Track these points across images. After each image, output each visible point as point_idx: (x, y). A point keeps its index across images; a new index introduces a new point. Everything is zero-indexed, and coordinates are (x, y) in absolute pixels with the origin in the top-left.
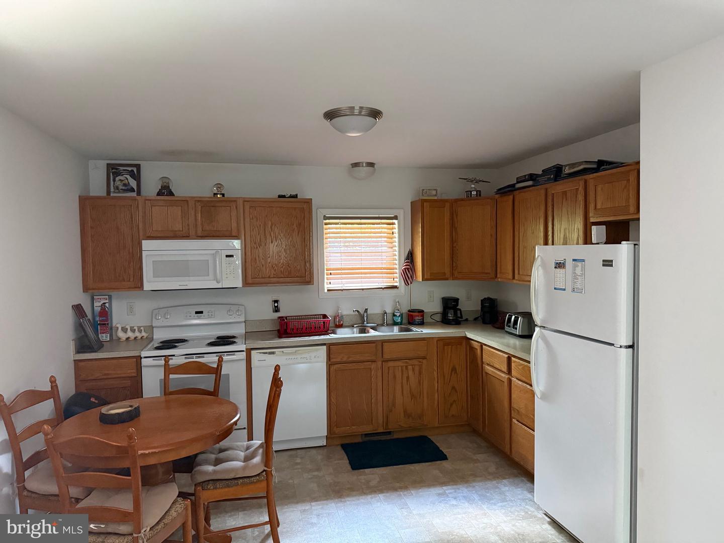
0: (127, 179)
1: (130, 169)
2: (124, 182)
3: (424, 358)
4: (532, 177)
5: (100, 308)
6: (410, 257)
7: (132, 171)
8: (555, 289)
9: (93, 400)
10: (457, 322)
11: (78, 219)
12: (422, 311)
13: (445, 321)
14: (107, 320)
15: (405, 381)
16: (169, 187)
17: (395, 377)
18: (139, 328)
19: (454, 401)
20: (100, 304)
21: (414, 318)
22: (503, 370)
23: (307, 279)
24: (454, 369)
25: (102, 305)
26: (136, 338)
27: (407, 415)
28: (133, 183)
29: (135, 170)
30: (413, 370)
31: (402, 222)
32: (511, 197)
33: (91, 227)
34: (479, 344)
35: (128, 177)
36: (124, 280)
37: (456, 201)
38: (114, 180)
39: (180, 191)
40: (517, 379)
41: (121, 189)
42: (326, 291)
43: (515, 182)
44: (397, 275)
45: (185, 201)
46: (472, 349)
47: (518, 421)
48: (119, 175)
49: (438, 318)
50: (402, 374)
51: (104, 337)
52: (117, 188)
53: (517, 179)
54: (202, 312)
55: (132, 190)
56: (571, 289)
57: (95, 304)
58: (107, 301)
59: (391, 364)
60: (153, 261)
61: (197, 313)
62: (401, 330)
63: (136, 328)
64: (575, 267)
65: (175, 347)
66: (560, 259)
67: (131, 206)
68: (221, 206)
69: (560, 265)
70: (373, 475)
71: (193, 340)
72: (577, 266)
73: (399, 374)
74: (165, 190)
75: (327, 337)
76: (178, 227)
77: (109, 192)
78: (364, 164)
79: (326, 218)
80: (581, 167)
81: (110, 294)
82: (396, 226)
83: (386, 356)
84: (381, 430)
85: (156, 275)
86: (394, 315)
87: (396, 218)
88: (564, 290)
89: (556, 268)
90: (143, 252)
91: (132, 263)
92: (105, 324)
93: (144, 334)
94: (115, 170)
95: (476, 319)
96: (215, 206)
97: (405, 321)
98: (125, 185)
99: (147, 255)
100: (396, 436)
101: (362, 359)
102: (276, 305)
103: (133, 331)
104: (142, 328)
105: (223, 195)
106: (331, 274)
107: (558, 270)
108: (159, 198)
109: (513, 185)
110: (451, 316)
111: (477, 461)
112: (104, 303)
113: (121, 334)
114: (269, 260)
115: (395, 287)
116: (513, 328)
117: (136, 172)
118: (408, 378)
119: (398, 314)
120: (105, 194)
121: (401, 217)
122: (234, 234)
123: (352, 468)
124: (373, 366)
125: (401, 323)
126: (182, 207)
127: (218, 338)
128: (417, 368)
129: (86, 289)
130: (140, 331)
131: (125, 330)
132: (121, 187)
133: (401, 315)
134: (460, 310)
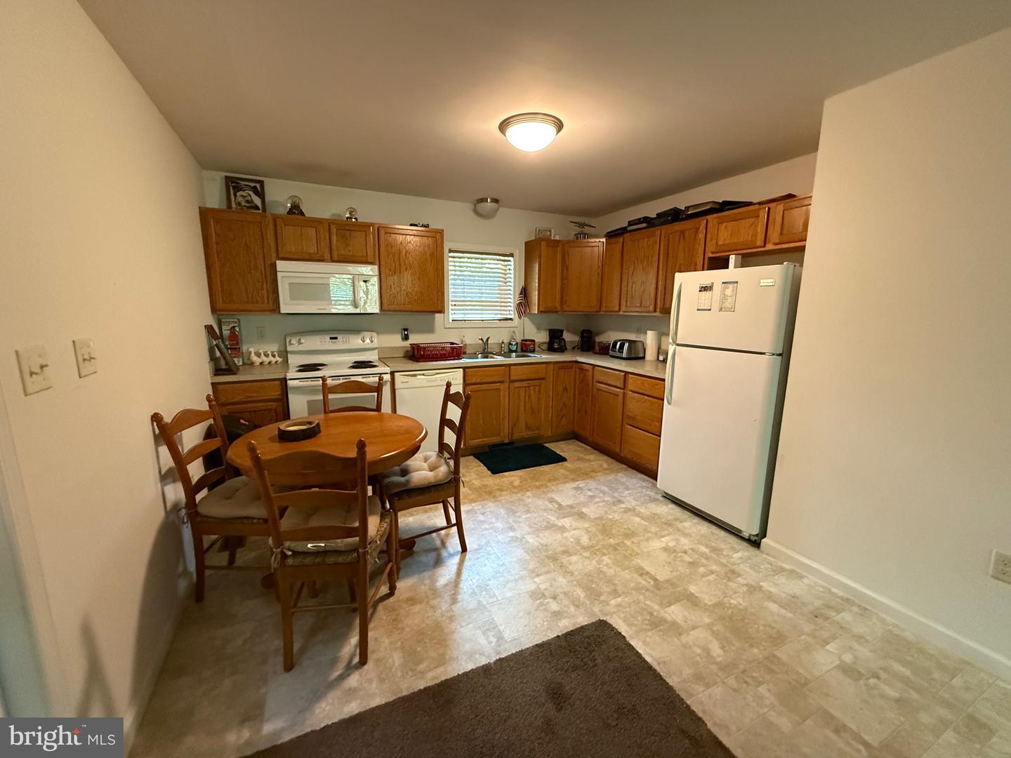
0: (250, 196)
1: (252, 185)
2: (246, 198)
3: (543, 379)
4: (646, 220)
5: (229, 331)
6: (525, 293)
7: (255, 187)
8: (698, 310)
9: (242, 421)
10: (562, 350)
11: (200, 230)
12: (534, 341)
13: (551, 349)
14: (238, 344)
15: (527, 398)
16: (299, 207)
17: (519, 396)
18: (272, 352)
19: (564, 415)
20: (229, 328)
21: (526, 347)
22: (618, 385)
23: (440, 309)
24: (565, 389)
25: (231, 328)
26: (270, 363)
27: (528, 428)
28: (257, 201)
29: (258, 186)
30: (534, 390)
31: (517, 260)
32: (621, 239)
33: (217, 243)
34: (592, 367)
35: (251, 193)
36: (257, 302)
37: (568, 242)
38: (235, 196)
39: (310, 210)
40: (632, 391)
41: (245, 206)
42: (451, 321)
43: (627, 225)
44: (512, 309)
45: (317, 222)
46: (581, 369)
47: (630, 425)
48: (240, 190)
49: (545, 347)
50: (525, 393)
51: (238, 362)
52: (239, 204)
53: (629, 222)
54: (336, 338)
55: (257, 208)
56: (718, 309)
57: (224, 328)
58: (237, 325)
59: (517, 384)
60: (290, 283)
61: (331, 338)
62: (518, 356)
63: (270, 353)
64: (724, 290)
65: (319, 370)
66: (707, 283)
67: (261, 223)
68: (357, 231)
69: (704, 289)
70: (513, 477)
71: (331, 364)
72: (728, 288)
73: (522, 394)
74: (296, 210)
75: (460, 361)
76: (313, 250)
77: (229, 206)
78: (489, 200)
79: (450, 251)
80: (708, 207)
81: (239, 318)
82: (512, 263)
83: (512, 378)
84: (506, 441)
85: (293, 297)
86: (510, 344)
87: (512, 255)
88: (710, 310)
89: (700, 291)
90: (278, 273)
91: (265, 285)
92: (236, 348)
93: (277, 358)
94: (235, 185)
95: (573, 348)
96: (350, 230)
97: (519, 350)
98: (248, 202)
99: (282, 277)
100: (516, 445)
101: (493, 380)
102: (406, 333)
103: (267, 356)
104: (276, 353)
105: (356, 219)
106: (455, 305)
107: (703, 293)
108: (290, 216)
109: (624, 229)
110: (556, 346)
111: (590, 461)
112: (234, 327)
113: (255, 359)
114: (403, 288)
115: (511, 319)
116: (619, 352)
117: (259, 189)
118: (530, 397)
119: (514, 343)
120: (224, 207)
121: (516, 254)
122: (369, 260)
123: (492, 473)
124: (502, 386)
125: (515, 351)
126: (316, 228)
127: (355, 362)
128: (537, 388)
129: (214, 310)
130: (274, 356)
131: (258, 355)
132: (243, 204)
133: (517, 344)
134: (564, 339)
